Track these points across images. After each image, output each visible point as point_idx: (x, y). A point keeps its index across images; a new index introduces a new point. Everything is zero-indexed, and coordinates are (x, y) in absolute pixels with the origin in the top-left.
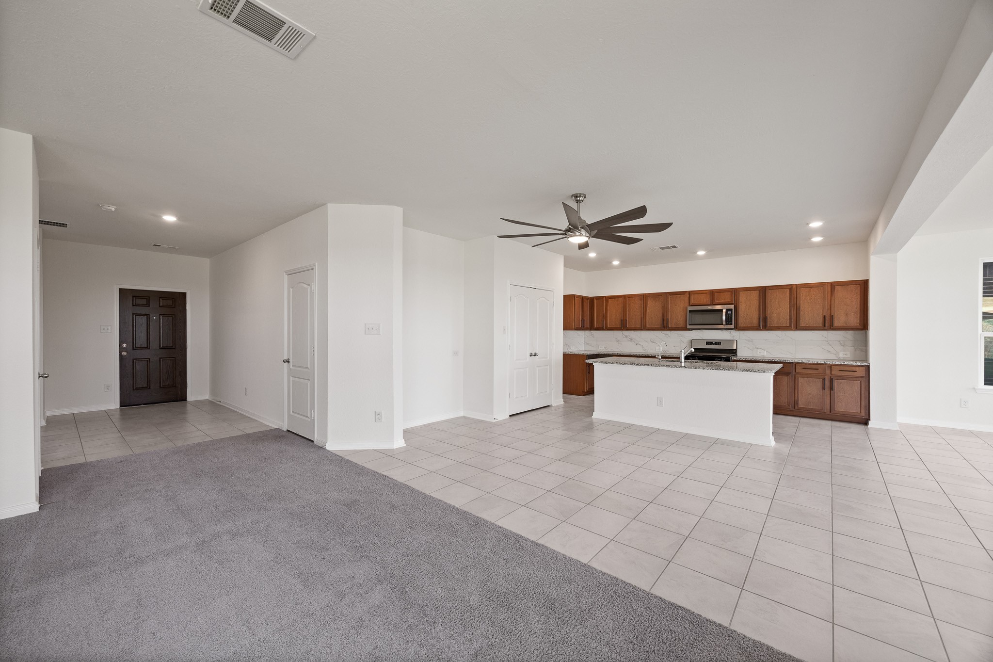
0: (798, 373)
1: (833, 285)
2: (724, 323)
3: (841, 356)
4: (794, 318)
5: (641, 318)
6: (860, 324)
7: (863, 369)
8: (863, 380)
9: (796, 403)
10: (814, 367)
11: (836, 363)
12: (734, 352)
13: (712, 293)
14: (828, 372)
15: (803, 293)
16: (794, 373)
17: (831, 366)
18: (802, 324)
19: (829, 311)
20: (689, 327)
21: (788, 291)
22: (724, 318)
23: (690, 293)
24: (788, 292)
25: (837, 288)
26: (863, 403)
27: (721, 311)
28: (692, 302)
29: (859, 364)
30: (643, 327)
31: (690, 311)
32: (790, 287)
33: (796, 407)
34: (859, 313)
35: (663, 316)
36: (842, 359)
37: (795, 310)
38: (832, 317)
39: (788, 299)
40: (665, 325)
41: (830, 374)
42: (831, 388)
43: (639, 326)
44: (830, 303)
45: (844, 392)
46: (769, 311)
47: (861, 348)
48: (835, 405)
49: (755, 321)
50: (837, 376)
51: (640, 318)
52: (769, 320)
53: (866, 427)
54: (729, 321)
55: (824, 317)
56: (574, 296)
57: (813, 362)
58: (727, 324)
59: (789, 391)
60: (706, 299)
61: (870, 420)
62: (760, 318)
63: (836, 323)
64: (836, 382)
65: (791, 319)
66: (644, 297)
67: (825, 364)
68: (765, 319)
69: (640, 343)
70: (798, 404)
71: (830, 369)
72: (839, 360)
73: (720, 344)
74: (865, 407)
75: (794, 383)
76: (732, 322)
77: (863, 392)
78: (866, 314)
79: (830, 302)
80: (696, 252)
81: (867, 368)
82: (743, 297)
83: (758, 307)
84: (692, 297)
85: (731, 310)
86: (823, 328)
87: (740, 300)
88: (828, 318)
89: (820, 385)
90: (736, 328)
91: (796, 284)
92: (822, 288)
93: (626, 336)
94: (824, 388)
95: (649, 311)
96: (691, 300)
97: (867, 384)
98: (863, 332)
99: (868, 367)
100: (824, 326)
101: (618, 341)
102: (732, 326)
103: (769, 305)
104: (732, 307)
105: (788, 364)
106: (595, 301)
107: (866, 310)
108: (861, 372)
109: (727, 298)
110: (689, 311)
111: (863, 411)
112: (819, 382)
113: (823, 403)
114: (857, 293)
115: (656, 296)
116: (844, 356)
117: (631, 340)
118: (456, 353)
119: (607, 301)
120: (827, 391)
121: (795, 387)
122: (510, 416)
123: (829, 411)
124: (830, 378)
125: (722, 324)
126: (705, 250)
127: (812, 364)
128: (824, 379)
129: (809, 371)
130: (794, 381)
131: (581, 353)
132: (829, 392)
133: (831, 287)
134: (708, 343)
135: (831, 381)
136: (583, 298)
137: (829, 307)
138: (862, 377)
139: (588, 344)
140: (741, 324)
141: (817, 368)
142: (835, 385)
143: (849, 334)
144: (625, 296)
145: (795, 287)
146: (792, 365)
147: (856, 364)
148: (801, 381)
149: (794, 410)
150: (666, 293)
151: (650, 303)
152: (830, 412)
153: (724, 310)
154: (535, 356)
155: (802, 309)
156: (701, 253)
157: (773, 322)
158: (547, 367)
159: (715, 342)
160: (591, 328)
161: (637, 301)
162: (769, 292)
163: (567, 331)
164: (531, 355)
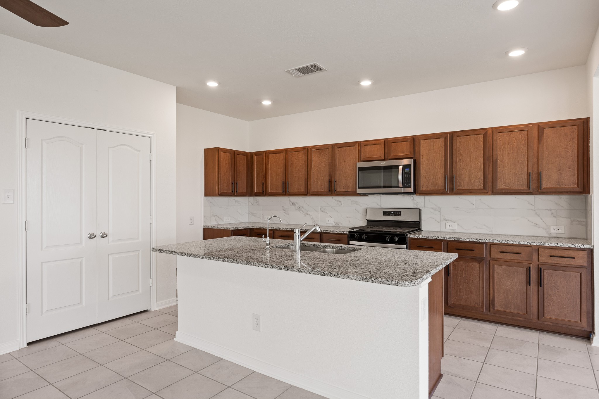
0: (494, 259)
1: (541, 128)
2: (401, 185)
3: (552, 231)
4: (489, 176)
5: (306, 179)
6: (578, 185)
7: (584, 254)
8: (584, 271)
9: (491, 303)
10: (515, 249)
11: (546, 244)
12: (416, 226)
13: (387, 143)
14: (534, 257)
15: (501, 138)
16: (489, 258)
17: (538, 249)
18: (501, 186)
19: (536, 166)
20: (359, 191)
21: (481, 138)
22: (400, 177)
23: (361, 144)
24: (482, 140)
25: (546, 131)
26: (584, 308)
27: (397, 167)
28: (364, 156)
29: (577, 246)
30: (307, 193)
31: (361, 169)
32: (484, 132)
33: (491, 309)
34: (576, 168)
35: (330, 175)
36: (554, 235)
37: (491, 165)
38: (540, 175)
39: (482, 149)
40: (333, 188)
41: (537, 261)
42: (539, 283)
43: (302, 190)
44: (536, 155)
45: (558, 289)
46: (457, 167)
47: (579, 220)
48: (545, 308)
49: (440, 183)
50: (546, 264)
51: (304, 179)
52: (457, 180)
53: (589, 346)
54: (406, 182)
55: (530, 175)
56: (217, 149)
57: (514, 243)
58: (404, 187)
59: (481, 284)
60: (379, 152)
61: (594, 333)
62: (446, 177)
63: (546, 185)
64: (545, 274)
65: (485, 178)
66: (307, 151)
67: (530, 246)
68: (453, 178)
69: (309, 213)
70: (493, 305)
71: (537, 254)
72: (550, 238)
73: (400, 214)
74: (587, 312)
75: (488, 274)
76: (410, 183)
77: (584, 290)
78: (586, 169)
79: (536, 152)
80: (358, 83)
81: (589, 252)
82: (424, 147)
83: (443, 161)
84: (365, 149)
85: (408, 166)
86: (528, 192)
87: (421, 152)
88: (534, 177)
89: (523, 277)
90: (416, 192)
91: (492, 128)
92: (526, 132)
93: (294, 204)
94: (529, 283)
95: (314, 169)
96: (362, 153)
97: (589, 278)
98: (582, 196)
99: (591, 251)
100: (530, 188)
101: (285, 210)
102: (411, 190)
103: (457, 159)
104: (411, 162)
105: (480, 245)
106: (255, 157)
107: (586, 163)
108: (581, 260)
109: (405, 148)
110: (359, 168)
111: (584, 319)
112: (522, 272)
113: (527, 305)
114: (573, 139)
115: (321, 149)
116: (557, 231)
117: (299, 208)
119: (267, 157)
120: (533, 287)
121: (490, 278)
122: (29, 344)
123: (536, 317)
124: (537, 266)
125: (398, 187)
127: (512, 245)
128: (529, 269)
129: (509, 257)
130: (488, 269)
131: (225, 227)
132: (536, 288)
133: (538, 131)
134: (386, 213)
135: (539, 271)
136: (234, 154)
137: (535, 160)
138: (582, 267)
139: (252, 214)
140: (423, 187)
141: (519, 251)
142: (545, 278)
143: (563, 200)
144: (287, 150)
145: (490, 132)
146: (486, 247)
147: (573, 246)
148: (498, 270)
149: (488, 313)
150: (333, 145)
151: (315, 158)
152: (538, 318)
153: (401, 167)
154: (102, 237)
155: (499, 163)
156: (366, 83)
157: (462, 183)
158: (137, 253)
159: (394, 212)
160: (250, 193)
161: (301, 156)
162: (457, 140)
163: (209, 198)
164: (92, 237)
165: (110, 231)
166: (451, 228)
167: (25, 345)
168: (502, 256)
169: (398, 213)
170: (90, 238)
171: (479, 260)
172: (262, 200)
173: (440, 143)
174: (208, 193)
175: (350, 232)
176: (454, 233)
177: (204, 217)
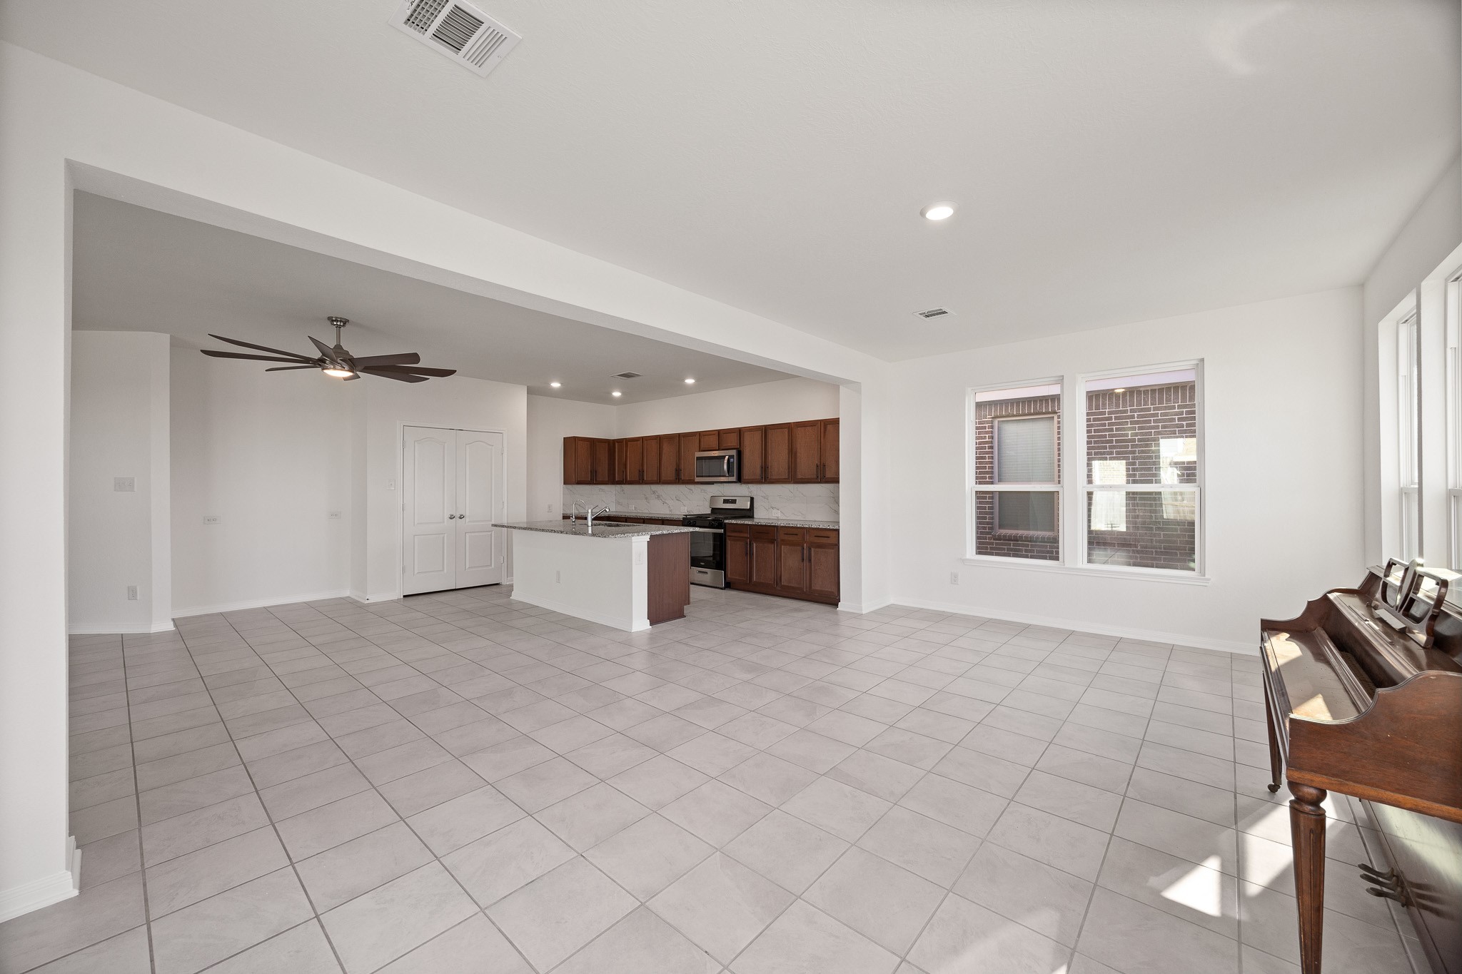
0: (782, 540)
1: (825, 424)
2: (727, 474)
4: (792, 466)
7: (834, 534)
8: (836, 548)
9: (778, 579)
10: (794, 531)
11: (813, 527)
12: (749, 513)
13: (720, 433)
14: (807, 538)
15: (799, 432)
16: (779, 540)
17: (809, 531)
18: (799, 475)
19: (822, 458)
20: (697, 479)
21: (786, 432)
22: (725, 467)
23: (700, 434)
24: (787, 434)
25: (829, 427)
26: (836, 579)
27: (724, 457)
28: (701, 445)
29: (830, 527)
30: (660, 481)
31: (699, 458)
32: (788, 427)
33: (780, 585)
35: (677, 464)
37: (793, 457)
38: (824, 466)
39: (787, 442)
40: (678, 476)
41: (808, 541)
42: (810, 560)
43: (656, 478)
44: (822, 448)
45: (820, 565)
46: (770, 459)
48: (813, 581)
49: (758, 472)
50: (814, 544)
52: (769, 470)
53: (835, 611)
54: (730, 471)
55: (818, 466)
56: (578, 438)
58: (729, 475)
59: (774, 563)
60: (713, 441)
61: (840, 601)
62: (761, 469)
63: (828, 474)
64: (813, 552)
65: (789, 467)
68: (767, 468)
70: (782, 581)
71: (808, 535)
73: (735, 503)
74: (837, 583)
75: (778, 555)
76: (734, 472)
77: (836, 565)
79: (822, 446)
80: (683, 380)
81: (837, 532)
82: (747, 438)
83: (760, 453)
84: (702, 439)
85: (733, 457)
86: (816, 480)
87: (744, 443)
88: (821, 467)
89: (799, 555)
90: (740, 480)
91: (793, 423)
92: (815, 428)
93: (654, 492)
94: (803, 559)
98: (834, 484)
100: (818, 478)
101: (646, 498)
102: (734, 479)
103: (769, 450)
104: (734, 453)
106: (617, 445)
108: (832, 539)
109: (733, 440)
110: (697, 457)
111: (833, 588)
112: (798, 552)
113: (803, 579)
115: (670, 437)
117: (658, 497)
118: (334, 515)
119: (627, 445)
120: (806, 563)
121: (779, 558)
122: (404, 596)
123: (808, 589)
124: (808, 546)
125: (725, 476)
126: (694, 378)
127: (793, 528)
128: (803, 548)
129: (791, 538)
130: (778, 550)
132: (808, 564)
133: (824, 426)
134: (726, 501)
135: (810, 550)
137: (822, 453)
138: (833, 544)
140: (746, 475)
142: (813, 555)
144: (642, 439)
145: (793, 426)
146: (777, 530)
148: (784, 550)
149: (778, 588)
150: (679, 435)
151: (666, 447)
152: (810, 591)
153: (727, 457)
154: (460, 518)
155: (798, 454)
156: (690, 381)
157: (774, 473)
158: (490, 533)
159: (731, 500)
160: (612, 481)
162: (770, 432)
163: (570, 486)
164: (452, 517)
165: (467, 514)
166: (776, 515)
167: (402, 597)
168: (786, 537)
170: (451, 518)
171: (772, 541)
172: (628, 488)
173: (758, 435)
174: (567, 481)
175: (683, 518)
176: (778, 520)
177: (563, 504)
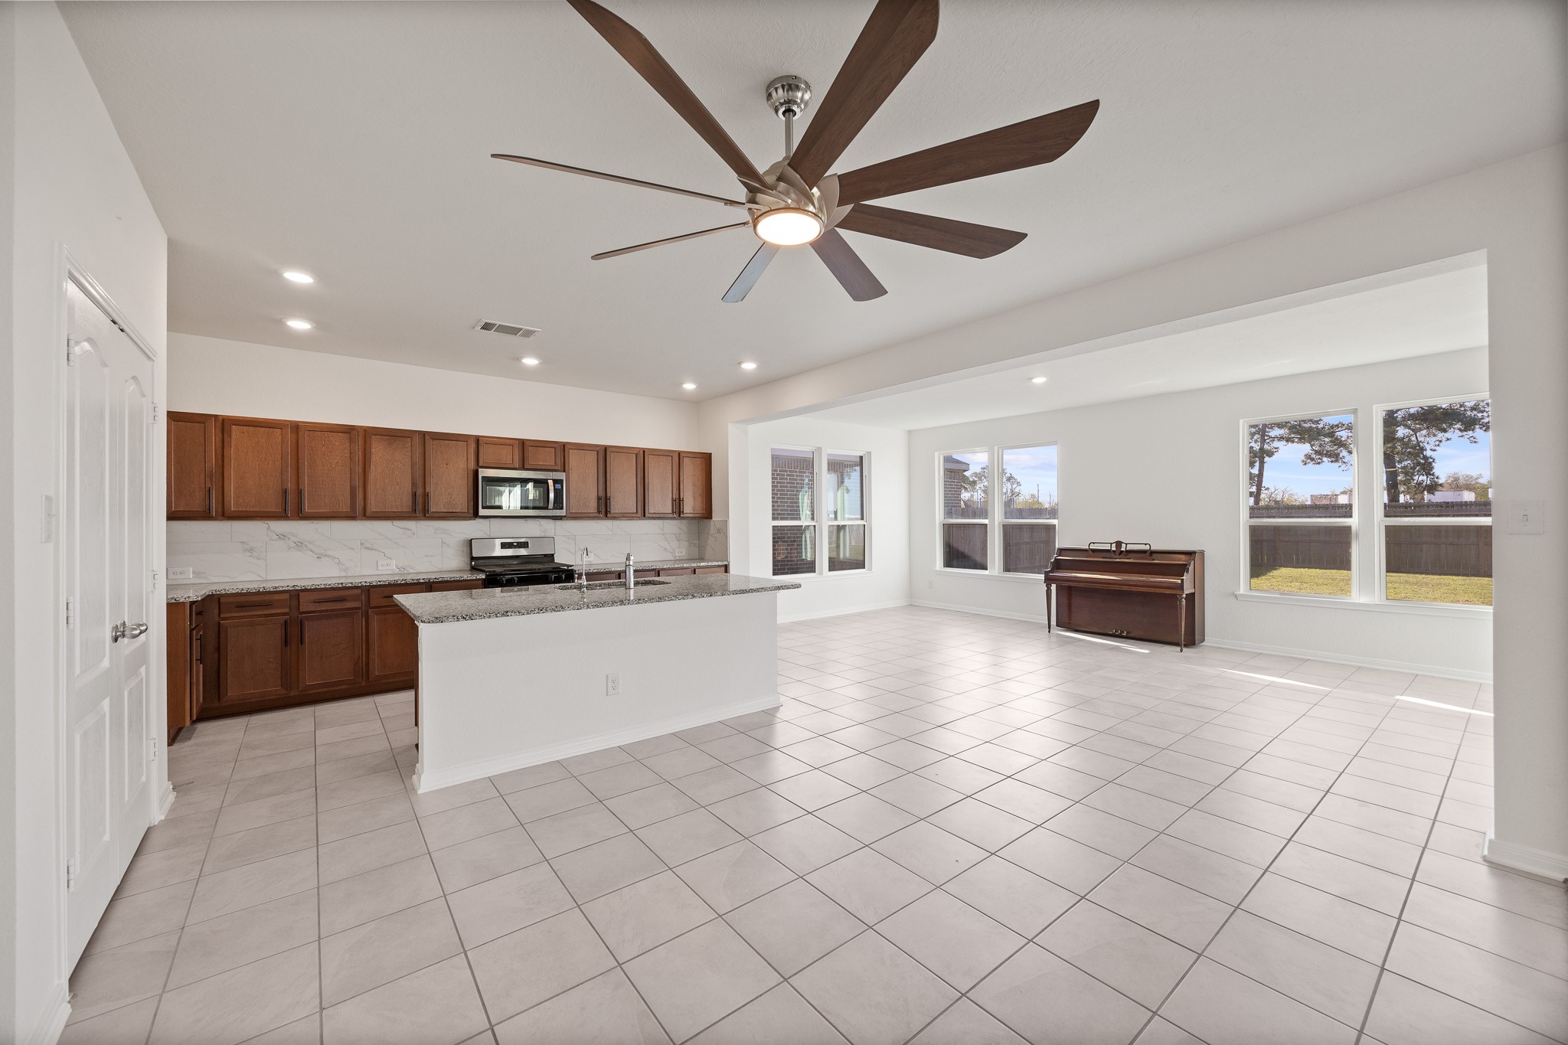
1: (681, 456)
2: (551, 506)
5: (353, 489)
13: (523, 447)
15: (651, 463)
18: (651, 510)
19: (678, 492)
20: (482, 512)
22: (551, 496)
23: (479, 440)
24: (634, 459)
25: (685, 460)
28: (483, 459)
31: (485, 479)
32: (637, 452)
34: (704, 496)
37: (643, 488)
38: (681, 501)
40: (418, 505)
43: (344, 508)
44: (678, 481)
46: (611, 488)
49: (593, 504)
51: (348, 489)
52: (611, 502)
55: (673, 500)
58: (554, 508)
60: (511, 457)
63: (686, 510)
66: (358, 436)
69: (331, 556)
76: (562, 504)
83: (596, 479)
84: (483, 449)
85: (560, 482)
86: (672, 517)
88: (677, 502)
92: (671, 458)
95: (375, 473)
96: (480, 455)
100: (673, 513)
103: (611, 478)
104: (562, 475)
107: (709, 492)
109: (549, 458)
110: (483, 477)
114: (702, 470)
115: (394, 436)
117: (301, 544)
133: (679, 458)
134: (504, 546)
137: (678, 486)
140: (572, 509)
145: (642, 452)
151: (380, 451)
155: (650, 486)
157: (616, 505)
159: (518, 543)
161: (339, 442)
162: (611, 456)
169: (525, 545)
173: (592, 457)
